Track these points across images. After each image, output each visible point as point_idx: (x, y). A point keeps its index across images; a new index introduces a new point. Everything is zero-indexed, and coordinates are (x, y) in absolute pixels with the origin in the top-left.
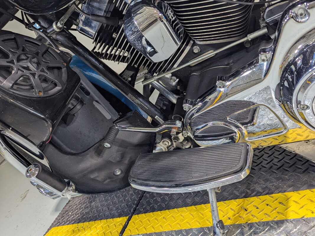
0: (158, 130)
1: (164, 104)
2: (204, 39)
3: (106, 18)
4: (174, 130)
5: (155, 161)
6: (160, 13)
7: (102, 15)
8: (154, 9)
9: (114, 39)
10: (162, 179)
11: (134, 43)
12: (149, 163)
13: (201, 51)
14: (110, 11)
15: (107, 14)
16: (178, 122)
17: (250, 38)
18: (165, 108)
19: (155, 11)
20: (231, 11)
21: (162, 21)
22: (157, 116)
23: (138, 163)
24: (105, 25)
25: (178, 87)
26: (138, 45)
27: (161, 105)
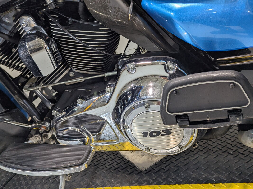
0: (30, 126)
1: (43, 109)
2: (78, 69)
3: (9, 36)
4: (43, 129)
5: (23, 149)
6: (46, 45)
7: (7, 34)
8: (42, 40)
9: (13, 52)
10: (23, 164)
11: (24, 60)
12: (18, 150)
13: (75, 76)
14: (14, 33)
15: (11, 35)
16: (47, 123)
17: (106, 75)
18: (43, 111)
19: (43, 42)
20: (96, 55)
21: (46, 50)
22: (34, 116)
23: (9, 149)
24: (8, 42)
25: (55, 98)
26: (26, 62)
27: (41, 109)
